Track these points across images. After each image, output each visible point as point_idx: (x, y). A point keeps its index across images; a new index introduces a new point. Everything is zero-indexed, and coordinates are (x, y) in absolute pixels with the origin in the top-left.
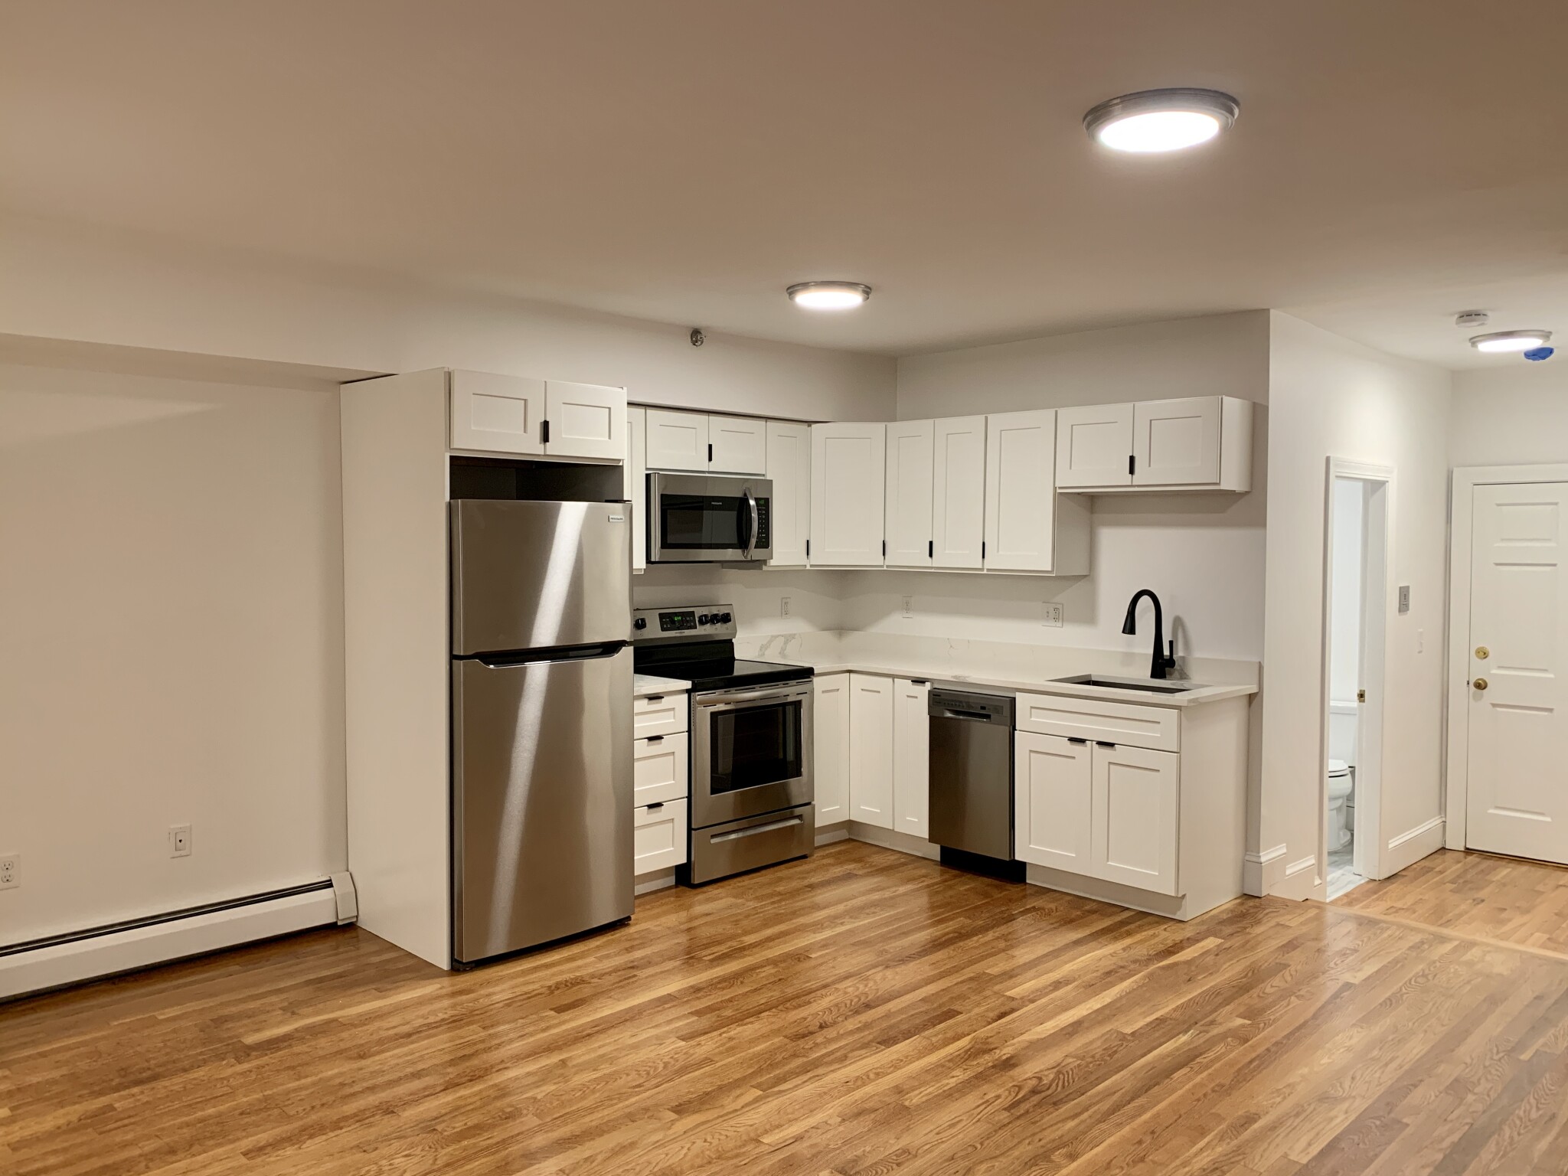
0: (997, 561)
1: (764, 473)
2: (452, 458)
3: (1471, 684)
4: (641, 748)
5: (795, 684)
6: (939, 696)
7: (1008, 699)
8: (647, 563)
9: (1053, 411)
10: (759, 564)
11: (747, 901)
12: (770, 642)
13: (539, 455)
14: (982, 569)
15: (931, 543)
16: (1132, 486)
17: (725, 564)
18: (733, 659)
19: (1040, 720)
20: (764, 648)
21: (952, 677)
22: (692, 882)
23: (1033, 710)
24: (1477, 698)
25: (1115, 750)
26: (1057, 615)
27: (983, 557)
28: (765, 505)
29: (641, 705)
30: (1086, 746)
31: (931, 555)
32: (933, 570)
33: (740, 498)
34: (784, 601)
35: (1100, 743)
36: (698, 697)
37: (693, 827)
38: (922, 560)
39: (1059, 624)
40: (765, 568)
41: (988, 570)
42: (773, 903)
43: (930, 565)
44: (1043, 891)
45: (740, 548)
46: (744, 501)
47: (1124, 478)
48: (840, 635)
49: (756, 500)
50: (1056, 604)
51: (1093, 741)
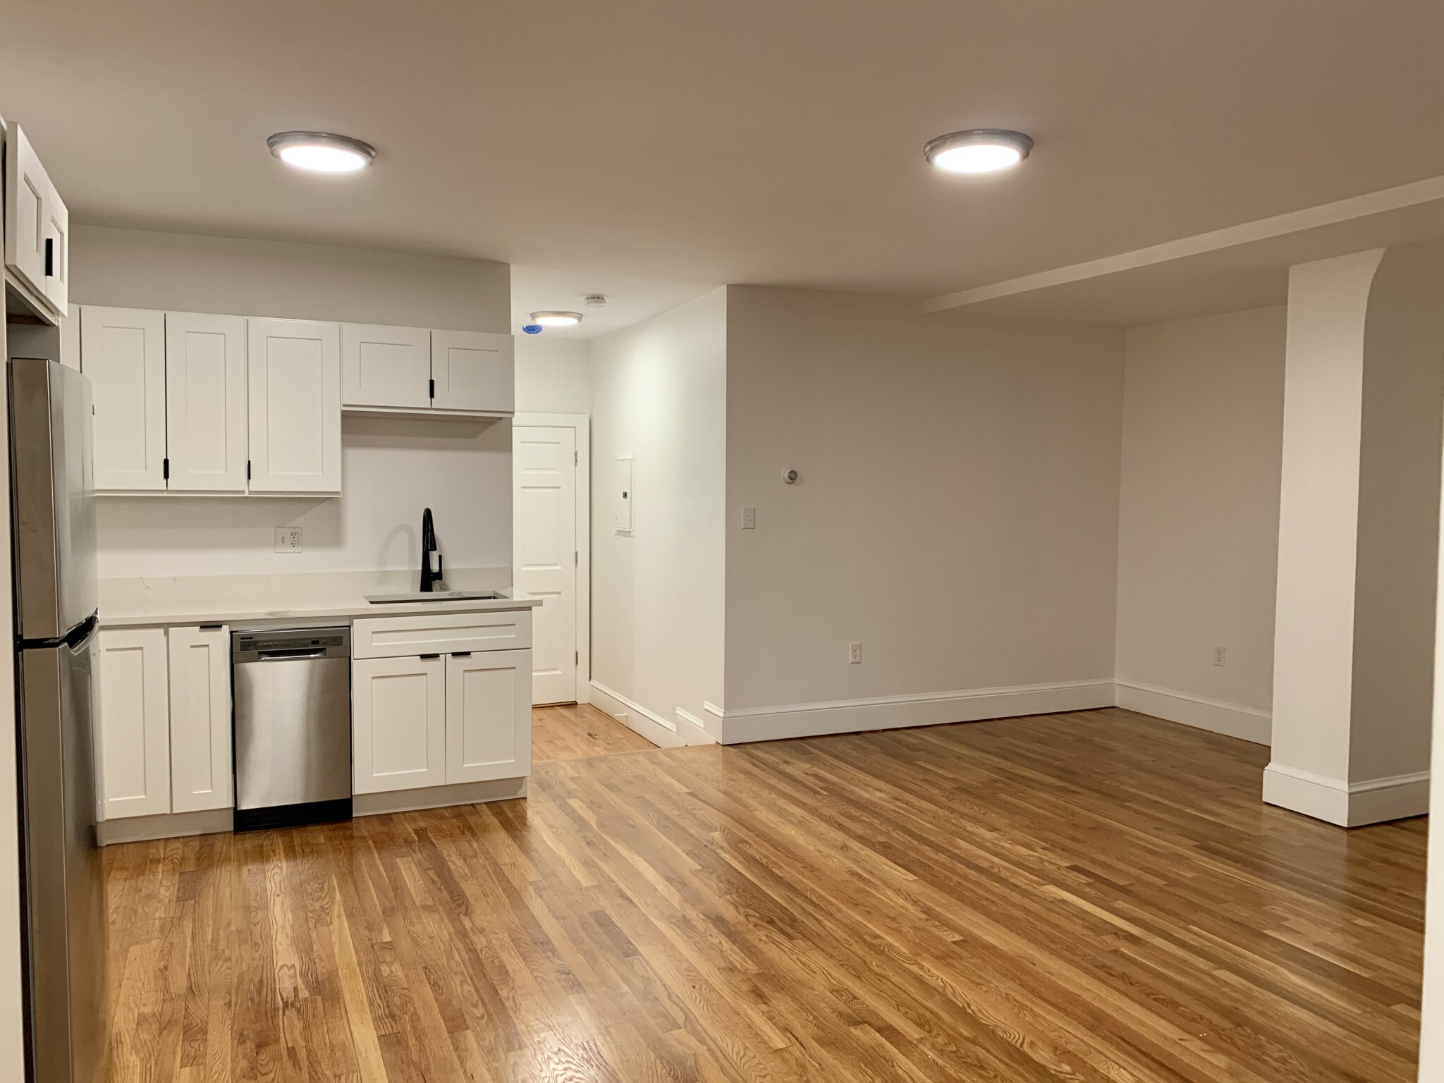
0: (264, 482)
9: (337, 324)
16: (430, 409)
19: (383, 644)
21: (266, 614)
25: (472, 658)
26: (297, 540)
27: (249, 477)
30: (440, 660)
31: (168, 477)
35: (454, 654)
39: (297, 549)
41: (251, 492)
47: (424, 401)
50: (294, 528)
51: (445, 654)
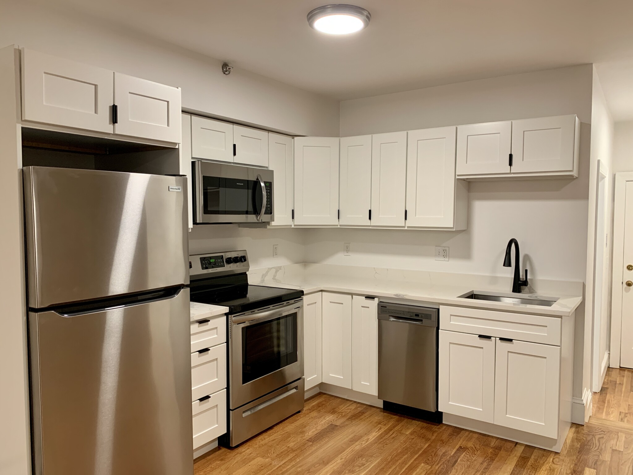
0: (413, 222)
1: (267, 166)
2: (22, 128)
3: (624, 283)
4: (195, 358)
5: (293, 302)
6: (386, 307)
7: (435, 310)
8: (194, 224)
9: (455, 127)
10: (265, 224)
11: (273, 460)
12: (267, 272)
13: (109, 134)
14: (404, 227)
15: (370, 211)
16: (510, 173)
17: (240, 225)
18: (247, 285)
19: (456, 323)
20: (264, 276)
21: (394, 295)
22: (231, 446)
23: (452, 317)
24: (627, 291)
25: (513, 344)
26: (445, 254)
27: (406, 219)
28: (269, 186)
29: (195, 328)
30: (492, 341)
31: (370, 218)
32: (371, 228)
33: (254, 181)
34: (275, 246)
35: (501, 339)
36: (232, 318)
37: (231, 408)
38: (364, 221)
39: (447, 259)
40: (268, 227)
41: (408, 227)
42: (291, 460)
43: (370, 225)
44: (457, 431)
45: (254, 214)
46: (256, 183)
47: (507, 169)
48: (305, 266)
49: (265, 183)
50: (445, 247)
51: (496, 337)
